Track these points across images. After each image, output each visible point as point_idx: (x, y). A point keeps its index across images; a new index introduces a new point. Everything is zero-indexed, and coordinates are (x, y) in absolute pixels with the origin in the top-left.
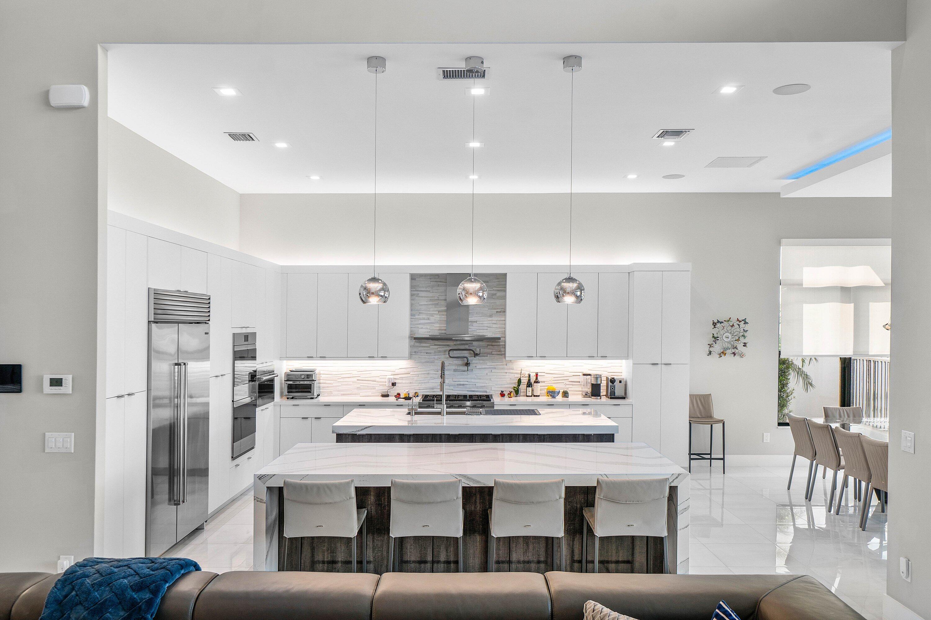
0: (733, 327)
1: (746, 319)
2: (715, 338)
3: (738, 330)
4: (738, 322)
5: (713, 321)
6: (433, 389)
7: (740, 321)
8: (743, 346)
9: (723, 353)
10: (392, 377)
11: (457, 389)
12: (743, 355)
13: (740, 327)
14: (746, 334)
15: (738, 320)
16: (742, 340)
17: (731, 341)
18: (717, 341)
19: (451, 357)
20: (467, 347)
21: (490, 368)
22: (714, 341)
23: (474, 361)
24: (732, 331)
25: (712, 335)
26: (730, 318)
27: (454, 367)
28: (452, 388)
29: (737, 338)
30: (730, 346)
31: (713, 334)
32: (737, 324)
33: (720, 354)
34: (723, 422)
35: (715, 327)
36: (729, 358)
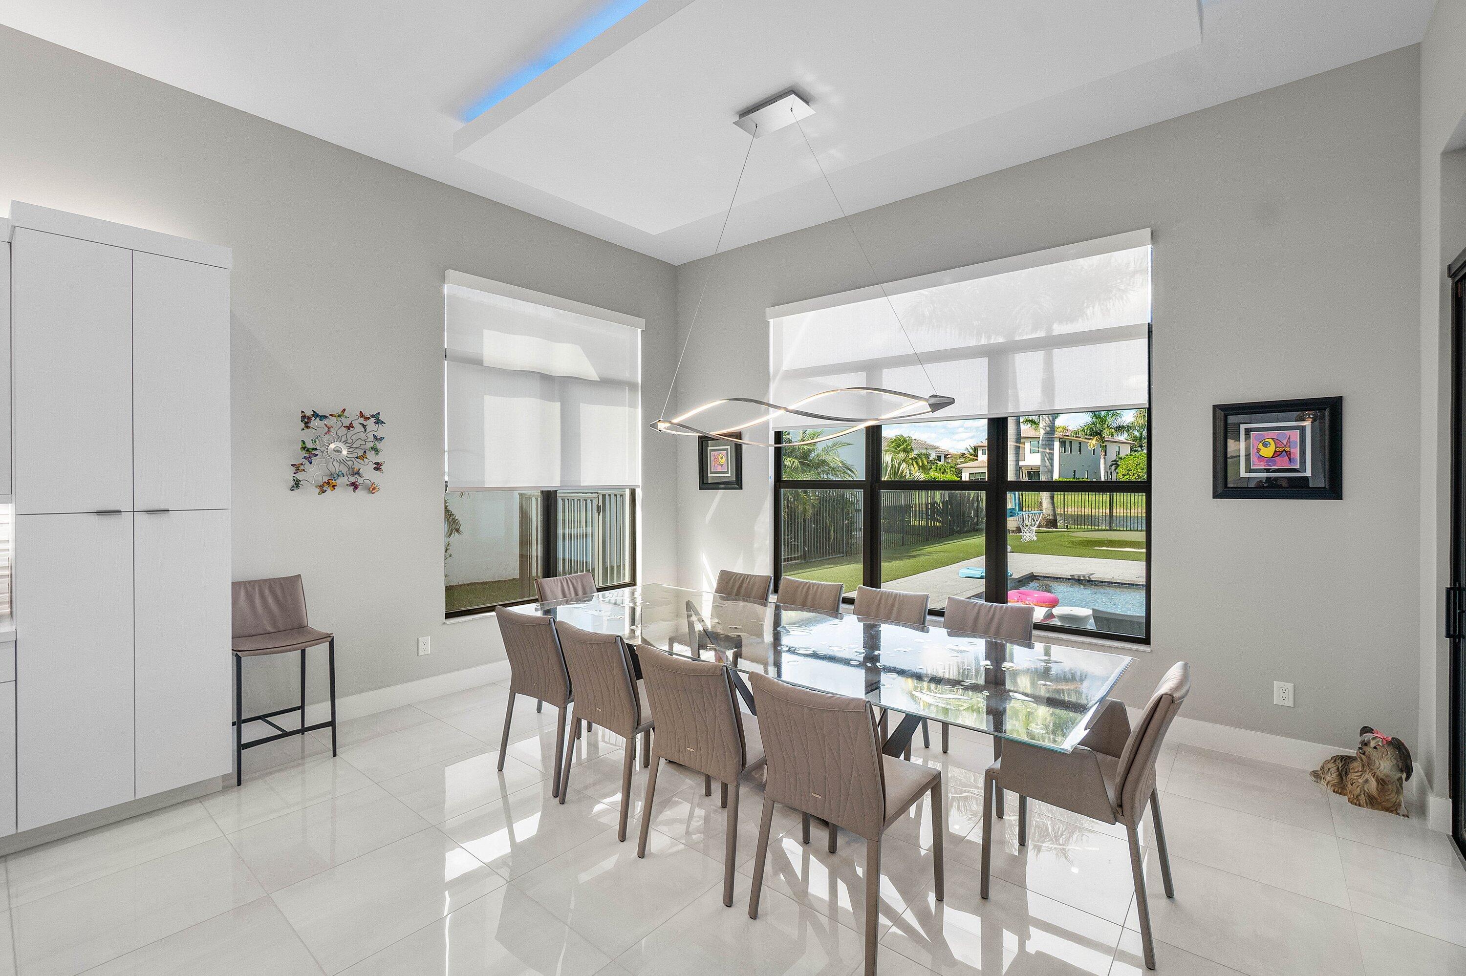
0: (351, 429)
1: (379, 414)
2: (308, 450)
3: (363, 436)
4: (363, 419)
5: (302, 412)
7: (367, 419)
8: (374, 469)
9: (327, 485)
12: (374, 489)
13: (365, 431)
14: (379, 446)
15: (361, 415)
16: (372, 457)
17: (348, 459)
18: (314, 458)
22: (305, 458)
24: (349, 438)
25: (301, 443)
26: (345, 410)
29: (361, 453)
30: (344, 470)
31: (304, 442)
32: (360, 424)
33: (321, 487)
34: (329, 639)
35: (307, 427)
36: (342, 496)
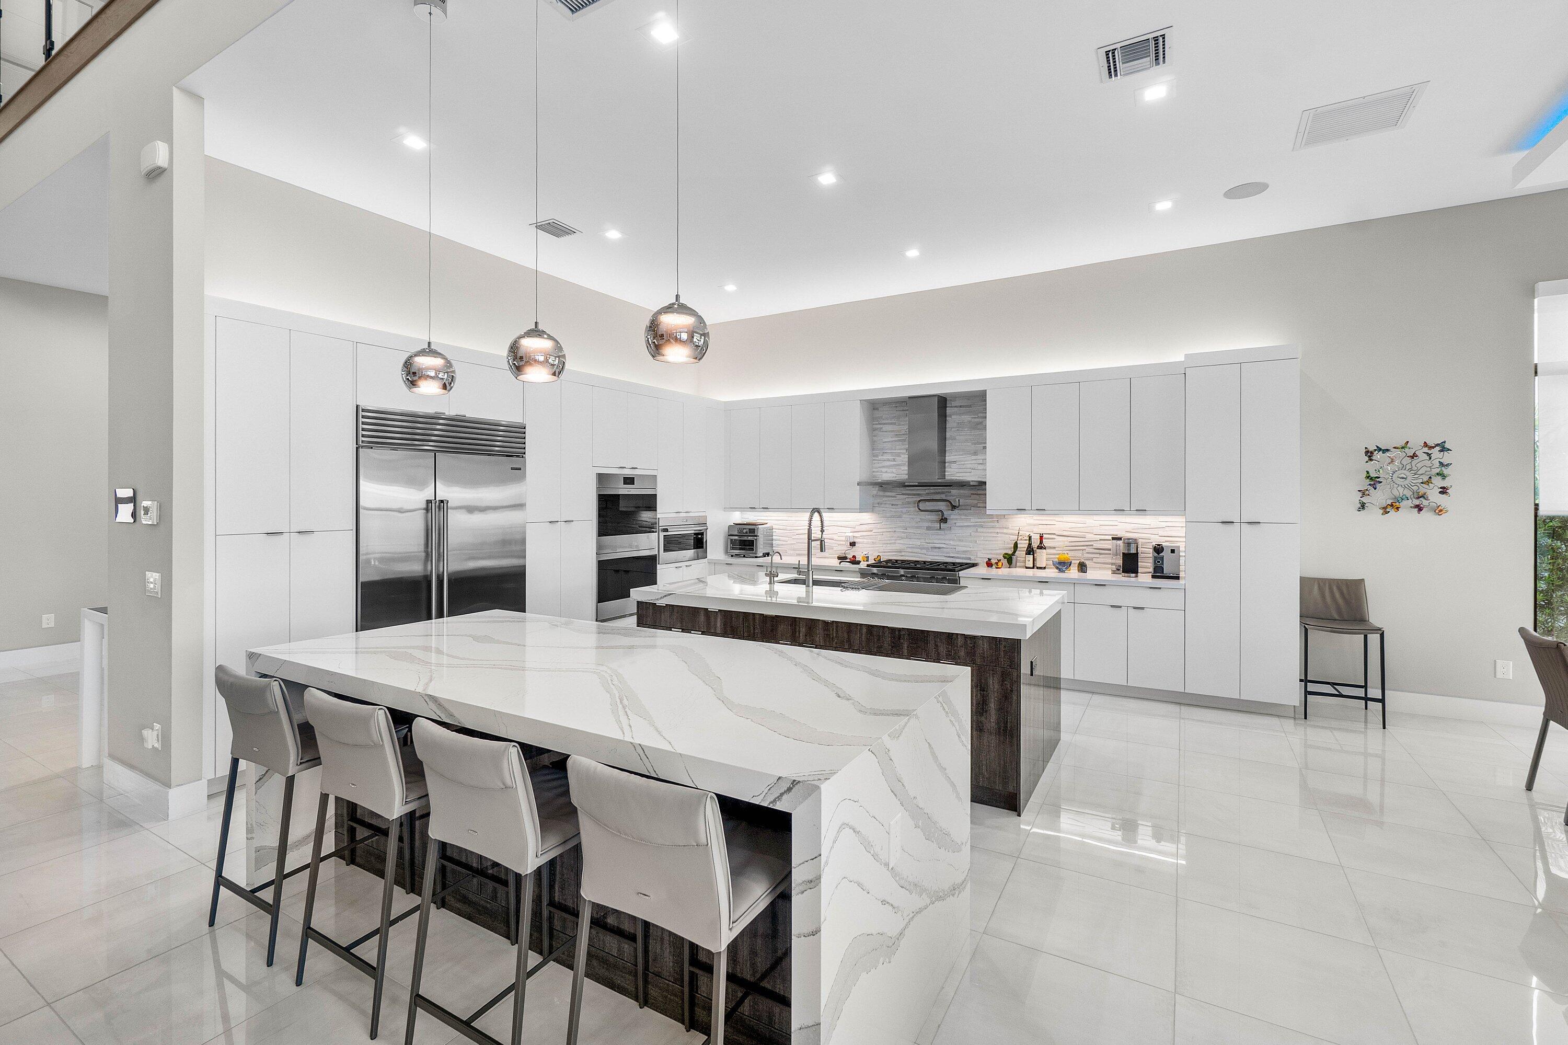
0: (1415, 458)
1: (1445, 442)
2: (1371, 479)
3: (1428, 463)
4: (1427, 448)
5: (1366, 448)
6: (901, 552)
7: (1431, 448)
8: (1440, 492)
9: (1392, 506)
10: (851, 534)
11: (932, 553)
12: (1441, 511)
13: (1430, 459)
14: (1445, 471)
15: (1426, 445)
16: (1438, 482)
17: (1413, 484)
18: (1378, 485)
19: (922, 511)
20: (943, 497)
21: (974, 526)
22: (1370, 484)
23: (953, 516)
24: (1414, 466)
25: (1366, 473)
26: (1408, 442)
27: (927, 524)
28: (924, 551)
29: (1426, 479)
30: (1408, 493)
31: (1368, 472)
32: (1424, 453)
33: (1385, 508)
34: (1380, 632)
35: (1371, 460)
36: (1406, 516)
